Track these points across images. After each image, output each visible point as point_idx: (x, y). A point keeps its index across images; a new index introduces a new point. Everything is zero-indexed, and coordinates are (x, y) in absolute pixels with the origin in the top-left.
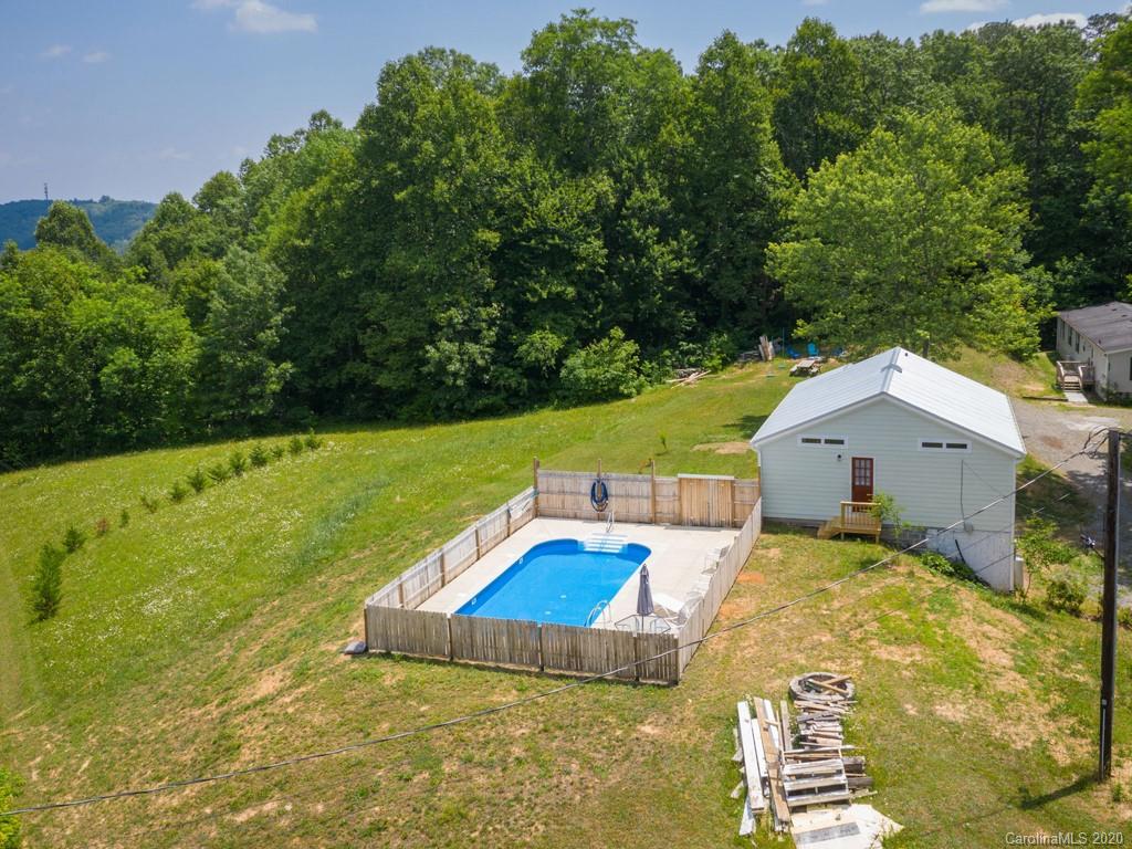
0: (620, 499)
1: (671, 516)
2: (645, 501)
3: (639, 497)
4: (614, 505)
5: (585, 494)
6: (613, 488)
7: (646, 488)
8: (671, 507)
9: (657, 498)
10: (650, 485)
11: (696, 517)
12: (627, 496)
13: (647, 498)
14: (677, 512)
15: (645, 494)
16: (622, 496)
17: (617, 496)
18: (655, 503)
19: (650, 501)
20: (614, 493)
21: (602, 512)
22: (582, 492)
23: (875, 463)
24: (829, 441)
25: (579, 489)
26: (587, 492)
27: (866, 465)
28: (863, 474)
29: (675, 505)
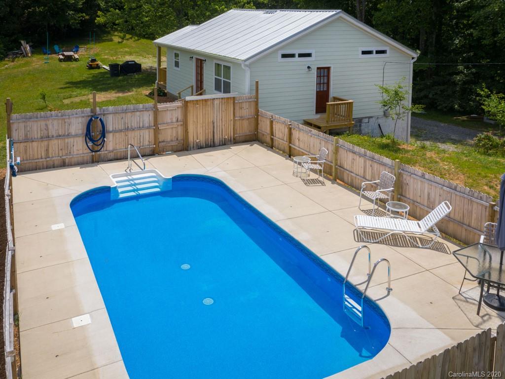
0: (117, 135)
1: (174, 143)
2: (147, 131)
3: (140, 128)
4: (112, 143)
5: (76, 136)
6: (111, 123)
7: (147, 118)
8: (174, 135)
9: (161, 127)
10: (151, 113)
11: (201, 139)
12: (127, 129)
13: (149, 128)
14: (180, 137)
15: (147, 125)
16: (121, 131)
17: (115, 131)
18: (157, 131)
19: (152, 131)
20: (111, 129)
21: (98, 153)
22: (73, 134)
23: (332, 70)
24: (301, 55)
25: (68, 130)
26: (80, 132)
27: (324, 73)
28: (322, 82)
29: (180, 130)
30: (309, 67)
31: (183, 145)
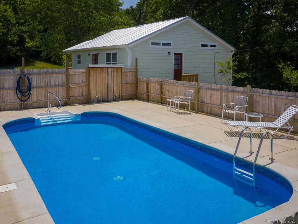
0: (40, 90)
1: (80, 98)
2: (61, 89)
3: (56, 86)
4: (35, 95)
5: (9, 89)
6: (35, 81)
7: (61, 79)
8: (81, 92)
9: (71, 86)
10: (64, 76)
11: (99, 95)
12: (47, 86)
13: (63, 86)
14: (85, 94)
15: (61, 84)
16: (42, 87)
17: (38, 87)
18: (68, 88)
19: (65, 89)
20: (35, 85)
21: (26, 102)
22: (7, 87)
23: (183, 56)
24: (164, 44)
25: (3, 84)
26: (12, 86)
27: (178, 57)
28: (177, 63)
29: (85, 89)
30: (169, 53)
31: (87, 99)
